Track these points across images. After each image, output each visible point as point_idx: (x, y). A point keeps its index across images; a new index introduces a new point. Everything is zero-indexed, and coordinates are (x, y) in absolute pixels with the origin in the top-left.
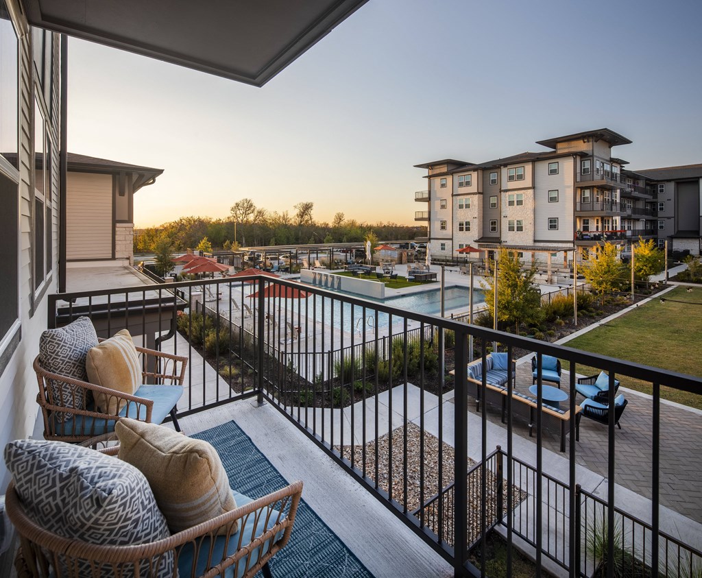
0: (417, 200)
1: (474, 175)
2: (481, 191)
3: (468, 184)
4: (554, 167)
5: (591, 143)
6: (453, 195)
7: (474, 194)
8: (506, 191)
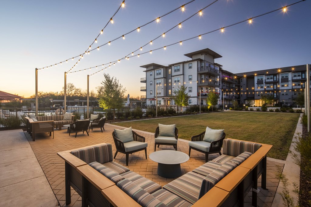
0: (141, 82)
1: (162, 69)
2: (165, 77)
3: (160, 74)
4: (190, 65)
5: (204, 55)
6: (154, 79)
7: (162, 78)
8: (174, 76)
